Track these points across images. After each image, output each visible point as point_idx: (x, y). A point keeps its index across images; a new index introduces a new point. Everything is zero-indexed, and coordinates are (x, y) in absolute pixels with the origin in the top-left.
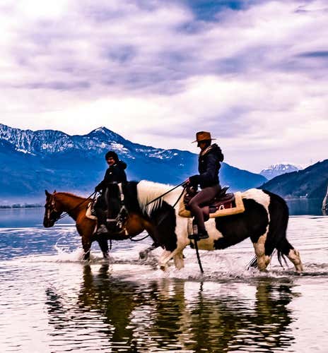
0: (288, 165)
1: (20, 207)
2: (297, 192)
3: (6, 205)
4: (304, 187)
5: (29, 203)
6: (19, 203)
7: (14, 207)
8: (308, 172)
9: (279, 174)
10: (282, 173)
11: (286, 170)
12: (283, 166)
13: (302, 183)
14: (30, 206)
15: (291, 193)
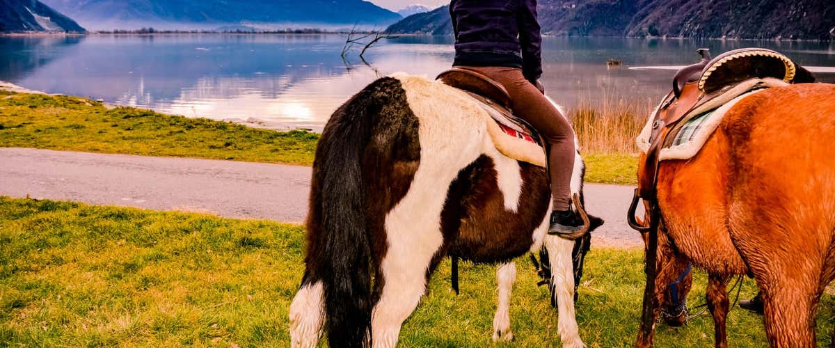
0: (421, 7)
1: (196, 32)
2: (425, 29)
3: (184, 30)
4: (431, 25)
5: (206, 29)
6: (197, 29)
7: (193, 32)
8: (434, 14)
9: (412, 14)
10: (415, 13)
11: (418, 11)
12: (417, 7)
13: (430, 21)
14: (206, 32)
15: (420, 30)
